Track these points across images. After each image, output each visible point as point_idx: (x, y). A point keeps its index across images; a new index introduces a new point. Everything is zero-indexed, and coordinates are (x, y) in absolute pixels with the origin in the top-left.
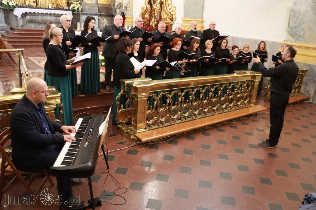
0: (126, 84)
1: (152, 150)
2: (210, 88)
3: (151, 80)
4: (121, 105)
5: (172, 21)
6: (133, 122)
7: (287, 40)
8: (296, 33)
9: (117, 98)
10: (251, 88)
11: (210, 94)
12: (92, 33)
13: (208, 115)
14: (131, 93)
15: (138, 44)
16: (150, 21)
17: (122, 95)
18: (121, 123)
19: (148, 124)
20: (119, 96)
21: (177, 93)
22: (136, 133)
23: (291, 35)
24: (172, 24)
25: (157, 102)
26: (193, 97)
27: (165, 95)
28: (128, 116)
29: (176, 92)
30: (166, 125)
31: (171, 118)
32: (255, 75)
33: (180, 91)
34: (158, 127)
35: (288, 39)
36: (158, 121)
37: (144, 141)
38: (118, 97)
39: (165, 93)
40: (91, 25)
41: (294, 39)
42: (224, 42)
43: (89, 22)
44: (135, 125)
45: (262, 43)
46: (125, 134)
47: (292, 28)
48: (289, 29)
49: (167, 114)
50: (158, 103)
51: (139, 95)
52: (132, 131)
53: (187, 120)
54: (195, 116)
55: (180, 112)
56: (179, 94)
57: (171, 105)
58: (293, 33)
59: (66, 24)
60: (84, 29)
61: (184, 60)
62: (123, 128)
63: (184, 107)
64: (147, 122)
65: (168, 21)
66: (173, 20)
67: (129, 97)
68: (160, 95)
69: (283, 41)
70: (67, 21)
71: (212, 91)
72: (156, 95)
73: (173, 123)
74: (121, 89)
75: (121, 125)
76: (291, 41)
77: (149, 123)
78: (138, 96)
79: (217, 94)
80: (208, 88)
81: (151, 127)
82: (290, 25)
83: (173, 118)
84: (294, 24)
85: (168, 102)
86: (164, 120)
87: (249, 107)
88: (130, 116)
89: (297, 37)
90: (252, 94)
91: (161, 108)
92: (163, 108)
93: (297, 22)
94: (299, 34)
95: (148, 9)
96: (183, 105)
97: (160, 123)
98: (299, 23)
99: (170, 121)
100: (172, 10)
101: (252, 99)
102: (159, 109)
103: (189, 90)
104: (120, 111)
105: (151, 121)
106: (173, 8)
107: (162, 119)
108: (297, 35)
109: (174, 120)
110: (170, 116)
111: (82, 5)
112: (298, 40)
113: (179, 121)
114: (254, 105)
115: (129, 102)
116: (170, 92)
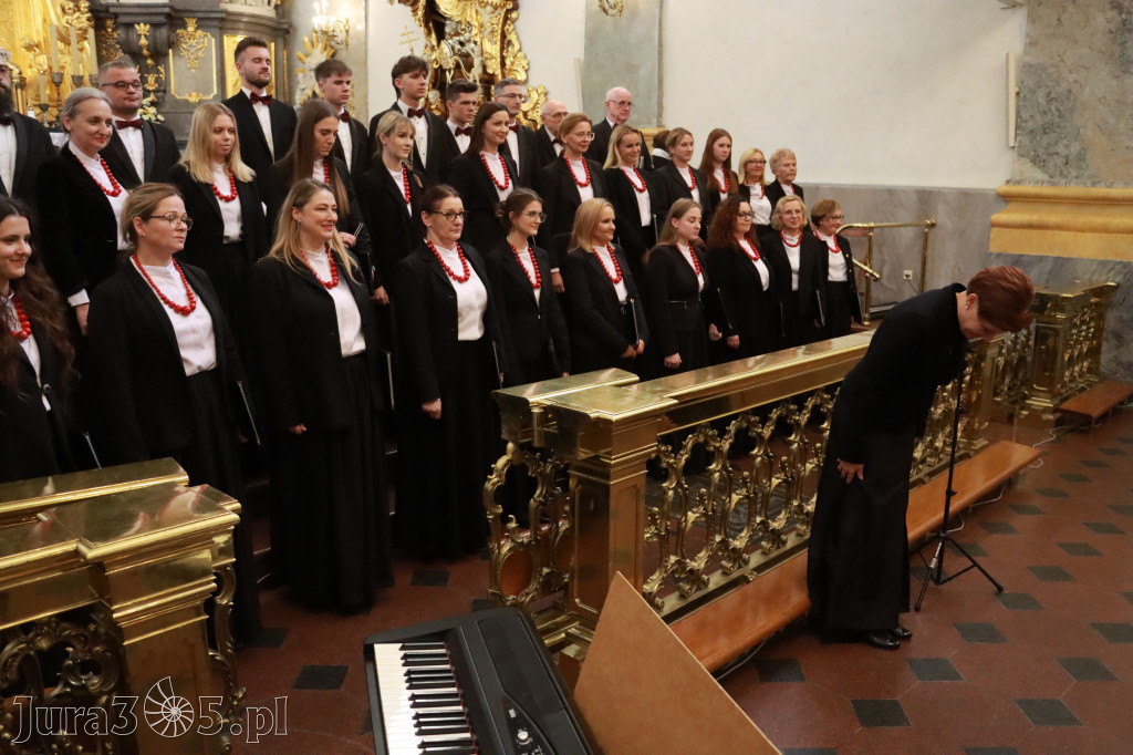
0: (536, 410)
3: (638, 378)
4: (510, 520)
6: (577, 600)
7: (1017, 178)
8: (1052, 150)
9: (488, 486)
14: (573, 453)
20: (499, 476)
21: (747, 427)
23: (1034, 161)
25: (679, 484)
26: (801, 438)
27: (706, 443)
28: (542, 566)
30: (715, 580)
31: (727, 548)
33: (758, 419)
34: (684, 603)
35: (1022, 173)
36: (683, 576)
38: (494, 478)
39: (706, 436)
41: (1046, 173)
44: (595, 611)
47: (1032, 131)
48: (1018, 138)
49: (715, 532)
50: (682, 486)
51: (616, 460)
53: (783, 550)
55: (759, 513)
56: (753, 434)
57: (728, 489)
67: (541, 474)
68: (686, 446)
69: (1003, 183)
73: (736, 574)
74: (505, 436)
77: (647, 588)
78: (607, 466)
82: (1025, 122)
83: (734, 550)
84: (1038, 118)
85: (717, 475)
86: (703, 565)
87: (971, 454)
88: (548, 566)
89: (1056, 166)
90: (974, 398)
91: (691, 510)
92: (698, 506)
93: (1050, 110)
94: (1064, 154)
95: (433, 107)
96: (770, 480)
97: (687, 580)
98: (1057, 110)
99: (723, 562)
100: (532, 106)
101: (976, 420)
102: (686, 516)
103: (788, 410)
104: (505, 549)
105: (654, 577)
106: (535, 96)
107: (695, 561)
108: (1055, 156)
109: (741, 557)
110: (724, 543)
111: (163, 110)
112: (1065, 177)
113: (755, 559)
114: (986, 442)
115: (545, 497)
116: (721, 427)
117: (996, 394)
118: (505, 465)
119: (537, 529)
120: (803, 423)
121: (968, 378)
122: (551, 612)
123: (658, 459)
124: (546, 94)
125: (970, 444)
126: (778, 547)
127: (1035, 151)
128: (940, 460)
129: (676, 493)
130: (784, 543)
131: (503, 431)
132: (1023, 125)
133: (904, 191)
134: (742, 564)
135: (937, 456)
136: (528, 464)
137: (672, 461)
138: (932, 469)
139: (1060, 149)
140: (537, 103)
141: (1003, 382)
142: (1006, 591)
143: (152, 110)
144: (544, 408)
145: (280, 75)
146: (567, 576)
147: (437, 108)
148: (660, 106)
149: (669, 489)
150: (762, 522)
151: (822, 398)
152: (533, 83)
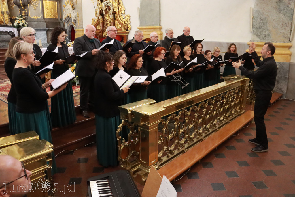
0: (129, 112)
3: (155, 101)
4: (123, 140)
5: (127, 30)
6: (141, 160)
7: (253, 40)
8: (261, 33)
9: (117, 132)
10: (241, 94)
12: (62, 47)
14: (139, 123)
15: (123, 58)
16: (103, 32)
17: (124, 127)
18: (125, 161)
19: (158, 157)
20: (120, 129)
21: (184, 113)
22: (148, 173)
23: (257, 36)
24: (127, 34)
25: (167, 129)
26: (198, 114)
27: (173, 118)
30: (176, 152)
31: (179, 143)
32: (245, 79)
33: (187, 110)
34: (168, 159)
36: (168, 152)
38: (119, 130)
39: (174, 116)
40: (61, 38)
41: (260, 39)
42: (199, 47)
43: (59, 35)
44: (145, 163)
45: (233, 46)
47: (256, 28)
48: (253, 30)
49: (176, 140)
51: (151, 125)
52: (142, 172)
54: (200, 135)
55: (187, 134)
58: (259, 33)
59: (29, 39)
60: (52, 43)
61: (173, 71)
62: (127, 168)
65: (124, 30)
66: (129, 29)
67: (131, 127)
68: (168, 119)
69: (249, 41)
70: (30, 35)
73: (181, 150)
74: (121, 118)
75: (125, 165)
76: (258, 41)
77: (159, 155)
78: (148, 127)
81: (161, 161)
82: (255, 25)
83: (181, 144)
84: (258, 24)
85: (176, 125)
86: (173, 148)
87: (241, 114)
88: (133, 151)
89: (262, 37)
90: (242, 100)
91: (170, 135)
92: (171, 134)
93: (261, 22)
94: (264, 34)
95: (100, 20)
96: (190, 125)
97: (169, 153)
98: (263, 22)
99: (178, 147)
100: (126, 20)
101: (242, 105)
102: (168, 136)
103: (194, 107)
104: (122, 148)
105: (160, 153)
106: (127, 17)
107: (171, 147)
108: (262, 35)
109: (182, 145)
110: (178, 142)
111: (27, 21)
112: (265, 40)
113: (186, 146)
114: (245, 111)
115: (132, 133)
117: (247, 97)
118: (122, 126)
119: (130, 141)
120: (198, 110)
121: (240, 95)
122: (134, 162)
123: (161, 123)
124: (130, 17)
125: (240, 111)
126: (192, 142)
127: (257, 33)
128: (233, 116)
129: (166, 131)
130: (194, 141)
131: (121, 117)
132: (254, 26)
133: (224, 43)
134: (183, 147)
135: (232, 115)
137: (165, 123)
138: (231, 119)
139: (263, 33)
141: (249, 94)
143: (24, 21)
144: (131, 111)
145: (59, 11)
146: (138, 153)
147: (101, 20)
148: (160, 20)
149: (164, 130)
150: (188, 136)
151: (203, 103)
152: (126, 14)
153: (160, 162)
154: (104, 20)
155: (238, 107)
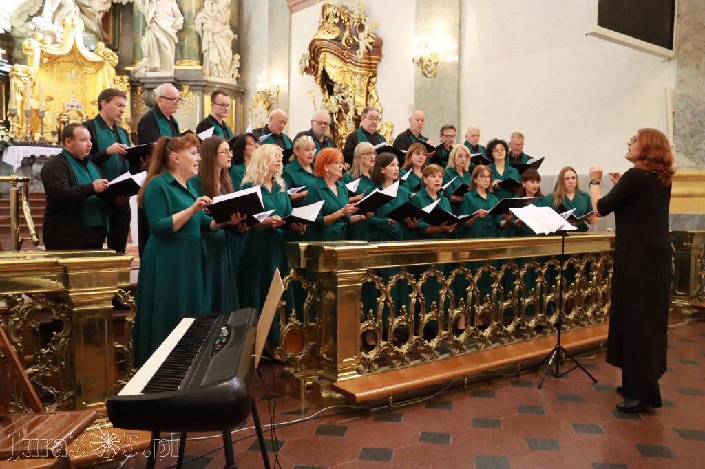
0: (302, 249)
1: (386, 422)
2: (515, 268)
6: (324, 355)
8: (697, 147)
11: (516, 285)
13: (515, 342)
18: (292, 359)
19: (364, 358)
20: (285, 285)
21: (435, 276)
22: (335, 381)
25: (387, 299)
27: (405, 280)
28: (311, 340)
29: (432, 274)
30: (416, 363)
31: (422, 345)
33: (442, 273)
34: (392, 369)
36: (392, 354)
37: (360, 398)
39: (406, 276)
41: (693, 161)
44: (331, 360)
46: (303, 390)
47: (684, 136)
48: (675, 141)
49: (413, 334)
50: (390, 302)
51: (341, 273)
52: (323, 380)
53: (464, 354)
54: (483, 342)
55: (446, 329)
56: (439, 281)
57: (422, 310)
58: (690, 148)
62: (297, 376)
63: (454, 315)
64: (363, 354)
67: (309, 288)
68: (391, 279)
71: (519, 276)
72: (381, 279)
74: (289, 266)
75: (293, 367)
76: (688, 167)
77: (367, 357)
78: (336, 277)
79: (534, 284)
80: (509, 267)
81: (372, 370)
83: (428, 347)
84: (687, 127)
86: (405, 352)
88: (314, 341)
89: (700, 157)
92: (401, 315)
93: (694, 122)
97: (394, 357)
98: (699, 121)
99: (420, 352)
104: (287, 327)
106: (385, 128)
107: (400, 348)
110: (420, 341)
115: (312, 301)
116: (417, 272)
118: (288, 280)
123: (372, 284)
124: (392, 127)
126: (461, 353)
127: (686, 148)
132: (677, 133)
134: (434, 357)
136: (301, 281)
137: (382, 285)
140: (387, 132)
142: (599, 383)
145: (238, 119)
149: (381, 302)
152: (384, 120)
153: (369, 372)
154: (334, 136)
155: (606, 305)
